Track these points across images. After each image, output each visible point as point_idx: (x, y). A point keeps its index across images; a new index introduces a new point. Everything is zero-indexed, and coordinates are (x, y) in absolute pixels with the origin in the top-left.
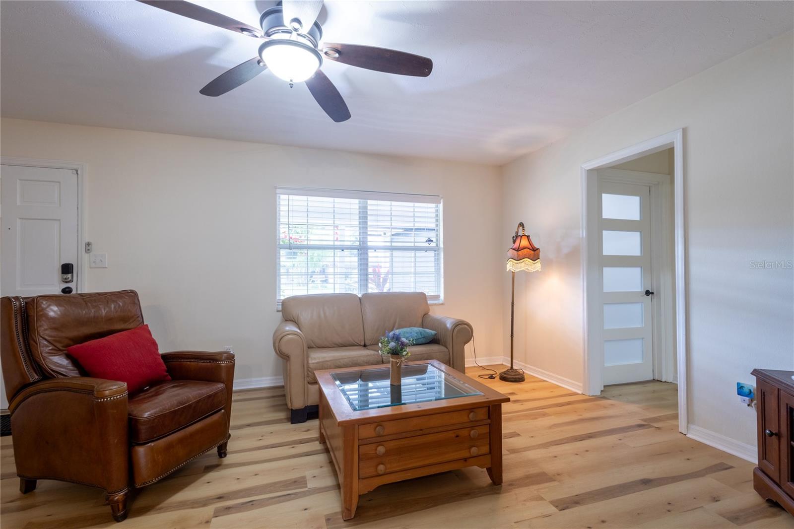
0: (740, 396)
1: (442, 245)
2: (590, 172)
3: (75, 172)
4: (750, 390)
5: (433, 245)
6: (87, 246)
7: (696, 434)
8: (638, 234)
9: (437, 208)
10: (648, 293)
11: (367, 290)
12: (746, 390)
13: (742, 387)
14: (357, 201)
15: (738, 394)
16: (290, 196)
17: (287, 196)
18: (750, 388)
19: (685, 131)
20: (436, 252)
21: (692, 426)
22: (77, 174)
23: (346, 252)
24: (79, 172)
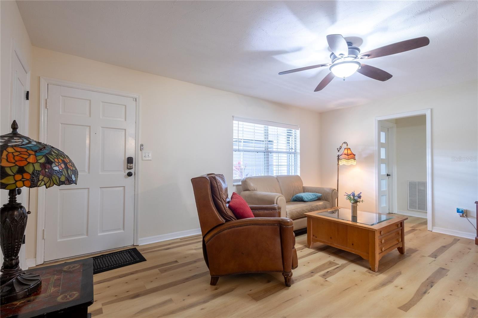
0: (458, 213)
1: (298, 151)
2: (380, 122)
3: (135, 100)
4: (462, 210)
5: (293, 151)
6: (141, 146)
7: (436, 230)
8: (384, 149)
9: (295, 132)
10: (388, 175)
11: (268, 174)
12: (460, 211)
13: (459, 209)
14: (263, 126)
15: (457, 212)
16: (239, 122)
17: (238, 122)
18: (462, 209)
19: (432, 110)
20: (295, 155)
21: (434, 227)
22: (136, 101)
23: (259, 153)
24: (137, 100)
